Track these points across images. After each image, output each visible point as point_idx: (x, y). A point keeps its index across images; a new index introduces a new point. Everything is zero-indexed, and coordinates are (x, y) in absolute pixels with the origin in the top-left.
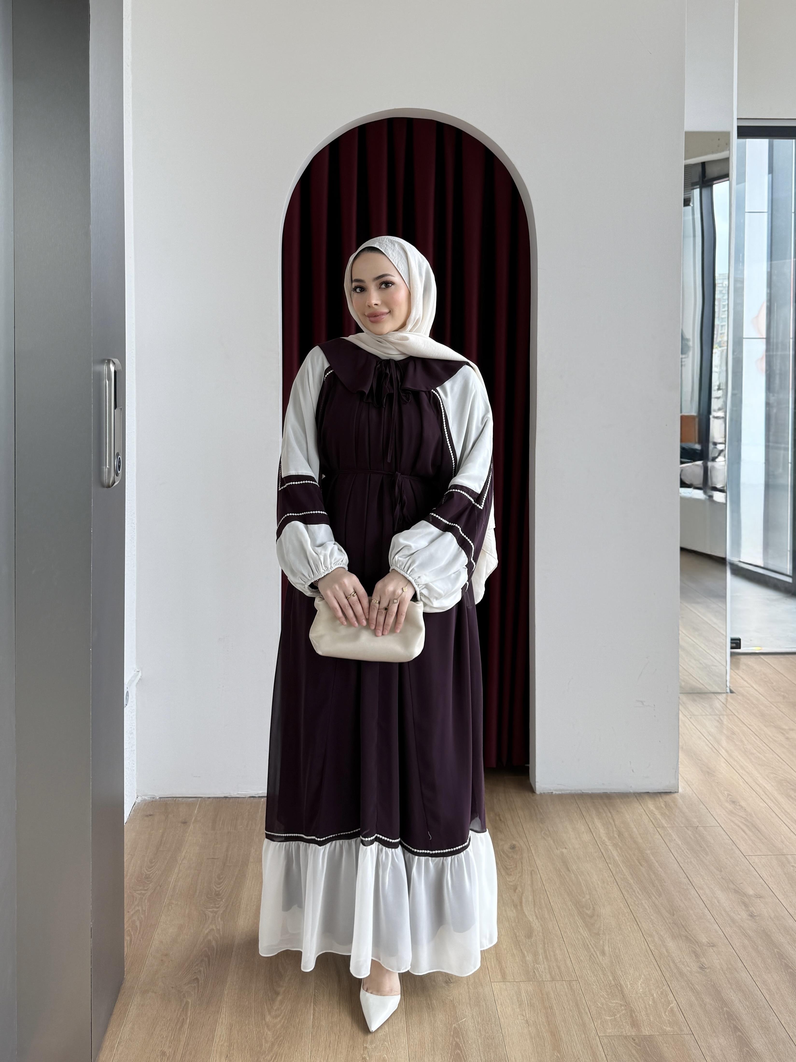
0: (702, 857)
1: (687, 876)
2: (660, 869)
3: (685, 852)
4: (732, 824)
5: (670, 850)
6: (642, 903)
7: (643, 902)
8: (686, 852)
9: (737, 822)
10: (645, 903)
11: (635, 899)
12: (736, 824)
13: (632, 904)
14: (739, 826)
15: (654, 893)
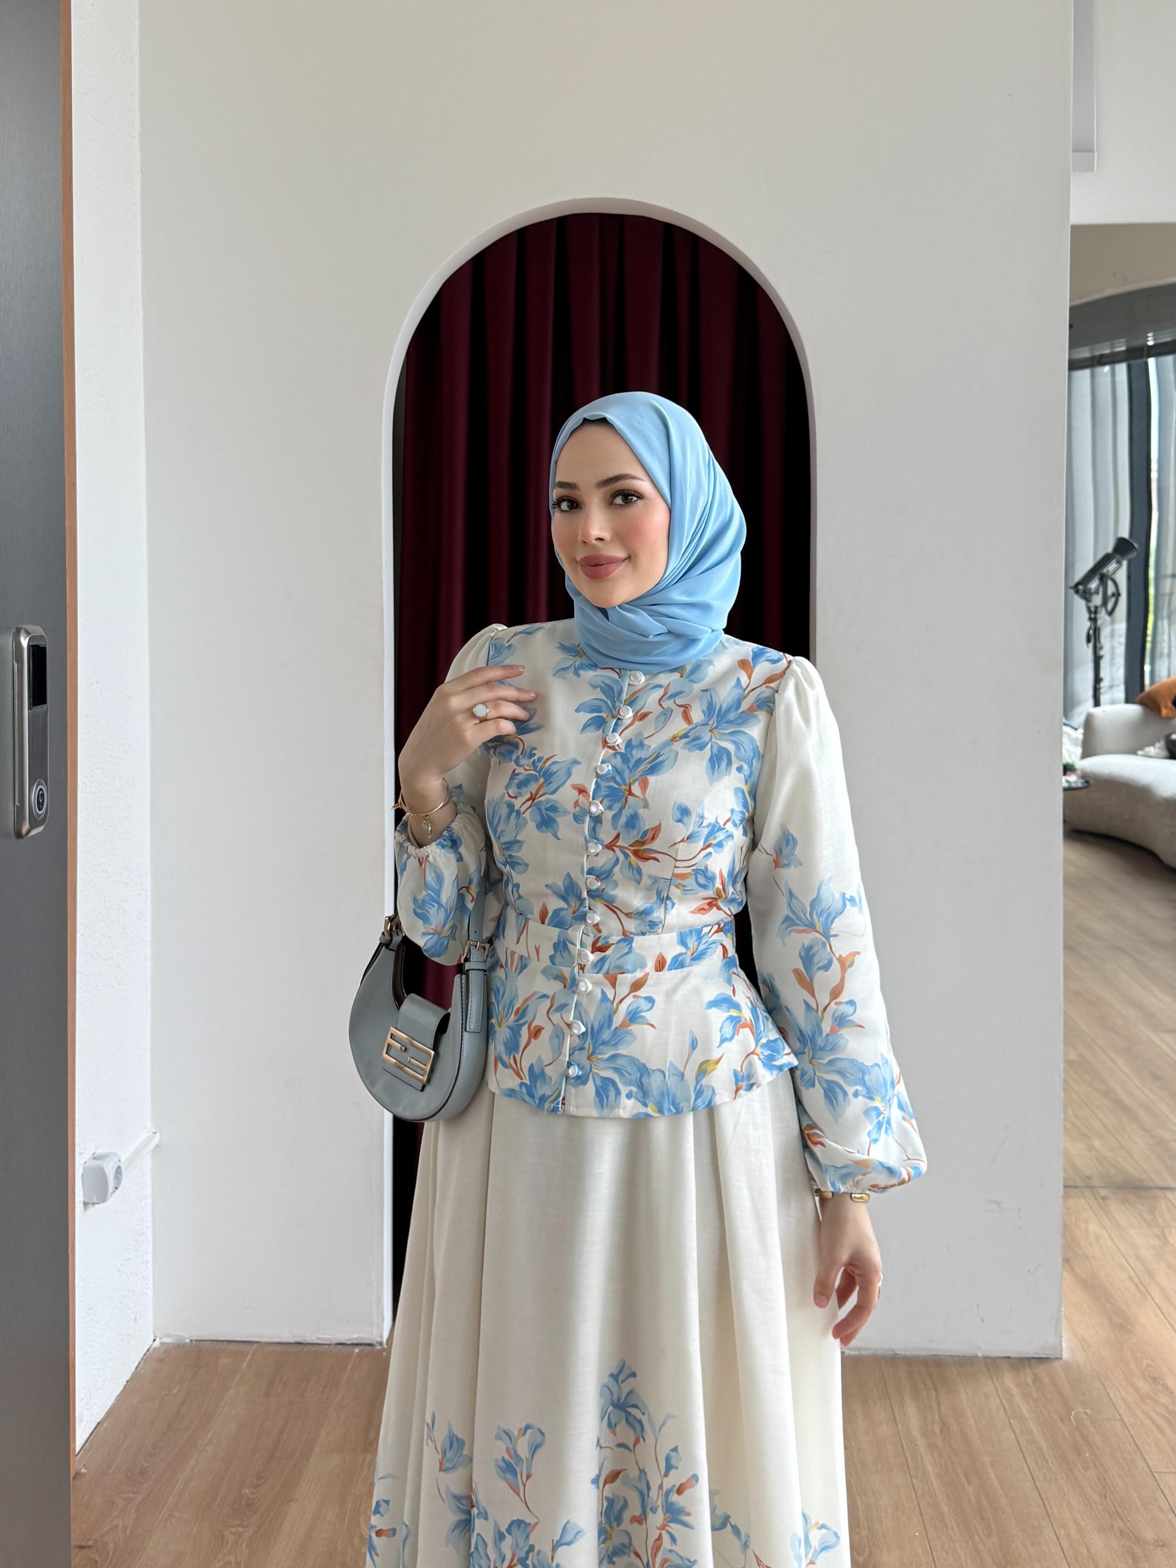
0: (1077, 1472)
1: (1044, 1505)
2: (1001, 1491)
3: (1049, 1461)
4: (1142, 1416)
5: (1025, 1460)
6: (955, 1547)
7: (957, 1545)
8: (1053, 1463)
9: (1153, 1414)
10: (961, 1547)
11: (945, 1540)
12: (1150, 1417)
13: (939, 1547)
14: (1154, 1422)
15: (980, 1532)
